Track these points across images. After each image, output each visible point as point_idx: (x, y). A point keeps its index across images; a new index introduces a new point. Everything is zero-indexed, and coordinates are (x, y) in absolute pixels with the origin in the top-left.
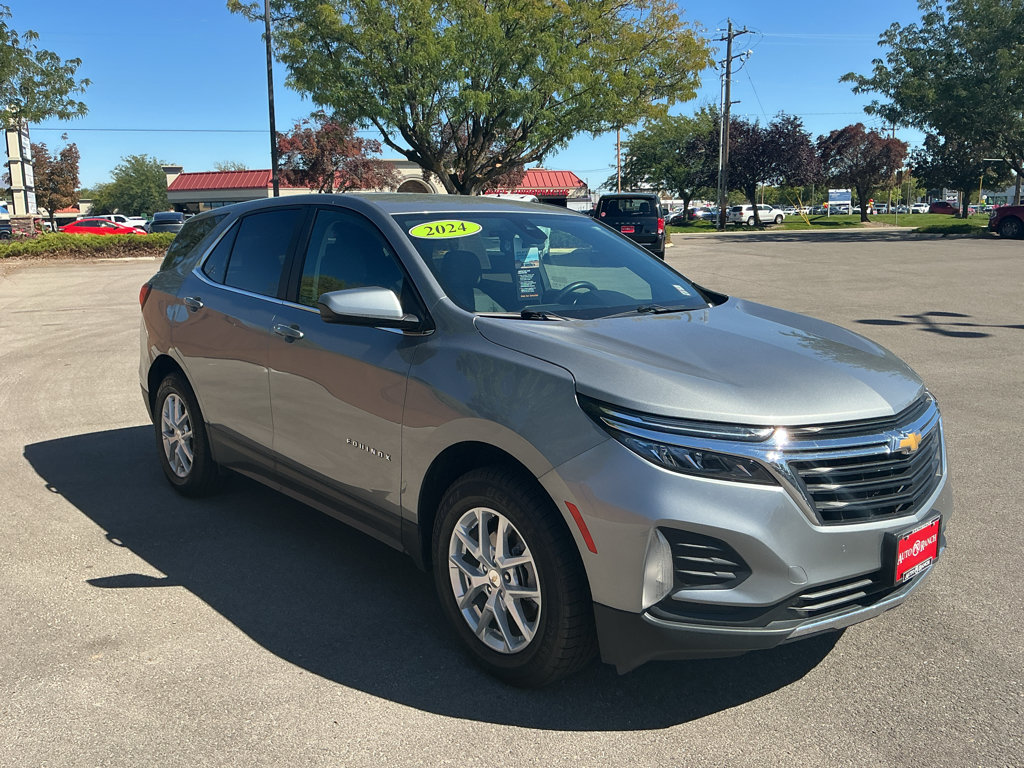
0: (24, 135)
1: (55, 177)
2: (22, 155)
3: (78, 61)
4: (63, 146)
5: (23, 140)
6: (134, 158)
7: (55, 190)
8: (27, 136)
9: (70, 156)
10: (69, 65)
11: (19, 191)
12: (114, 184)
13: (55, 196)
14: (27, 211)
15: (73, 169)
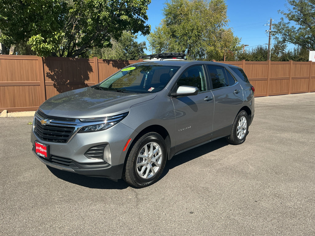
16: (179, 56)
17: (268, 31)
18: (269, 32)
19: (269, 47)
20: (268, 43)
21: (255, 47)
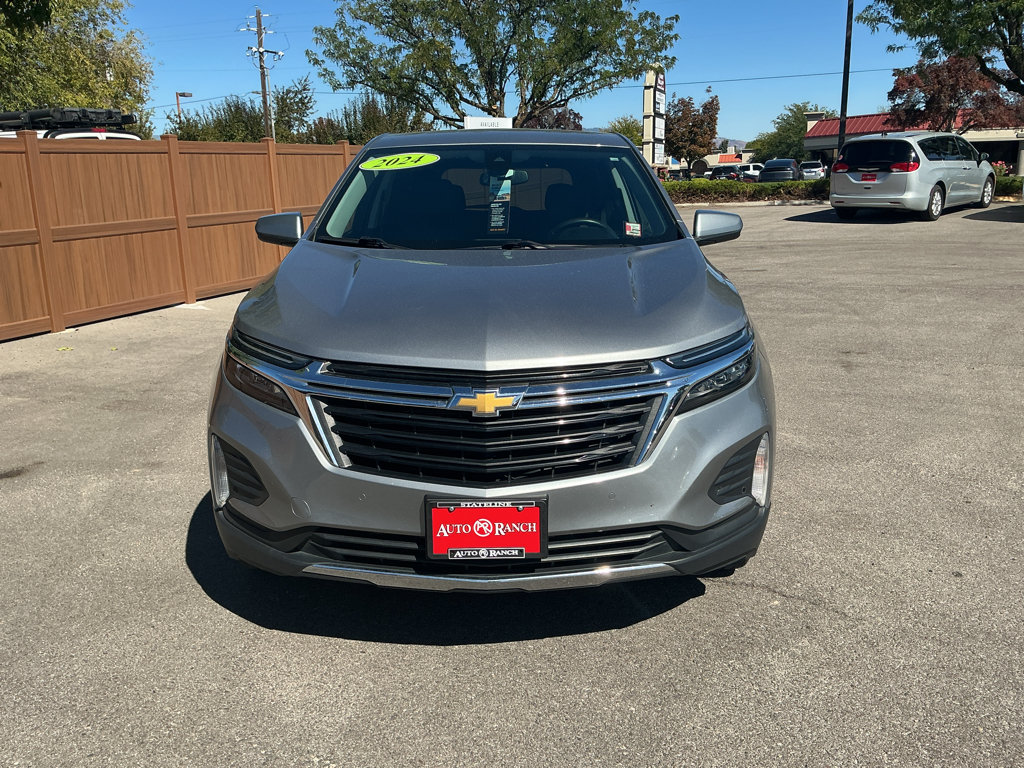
0: (660, 90)
1: (695, 129)
2: (654, 110)
3: (677, 18)
4: (707, 98)
5: (657, 96)
6: (796, 106)
7: (693, 142)
8: (664, 92)
9: (711, 108)
10: (669, 22)
11: (648, 143)
12: (775, 133)
13: (693, 147)
14: (653, 162)
15: (713, 120)
16: (110, 120)
17: (254, 49)
18: (257, 55)
19: (265, 102)
20: (260, 90)
21: (218, 102)
